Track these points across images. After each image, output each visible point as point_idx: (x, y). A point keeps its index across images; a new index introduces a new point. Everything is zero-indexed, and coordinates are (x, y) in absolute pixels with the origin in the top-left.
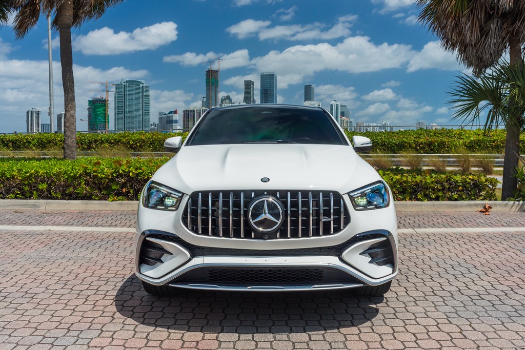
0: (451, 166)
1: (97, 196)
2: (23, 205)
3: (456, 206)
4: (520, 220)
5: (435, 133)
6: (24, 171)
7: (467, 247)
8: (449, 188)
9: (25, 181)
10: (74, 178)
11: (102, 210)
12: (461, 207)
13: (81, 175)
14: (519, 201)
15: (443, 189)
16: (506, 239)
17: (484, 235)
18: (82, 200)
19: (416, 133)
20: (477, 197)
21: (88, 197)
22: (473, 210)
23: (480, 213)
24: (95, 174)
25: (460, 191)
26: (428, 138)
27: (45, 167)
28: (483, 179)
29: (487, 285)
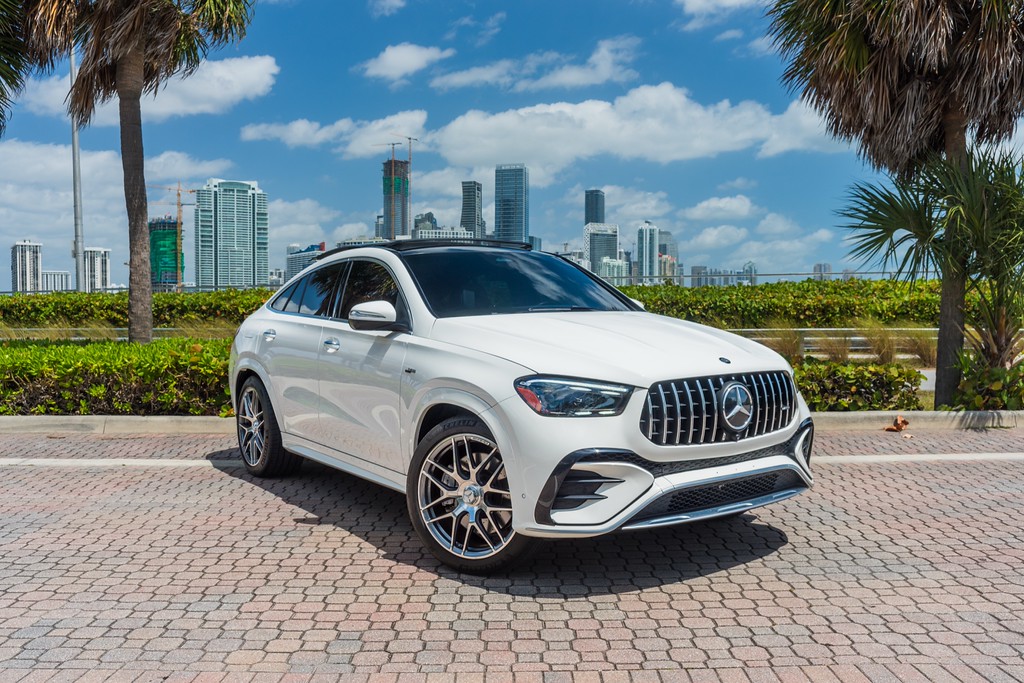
0: (856, 351)
1: (198, 407)
3: (845, 421)
4: (952, 443)
5: (835, 288)
6: (63, 362)
7: (843, 483)
8: (833, 389)
10: (156, 375)
12: (854, 422)
13: (167, 370)
14: (958, 411)
15: (824, 391)
16: (916, 471)
17: (879, 466)
18: (169, 415)
20: (884, 403)
21: (180, 411)
22: (874, 427)
23: (884, 432)
24: (194, 367)
25: (852, 394)
26: (822, 297)
28: (894, 372)
29: (854, 535)
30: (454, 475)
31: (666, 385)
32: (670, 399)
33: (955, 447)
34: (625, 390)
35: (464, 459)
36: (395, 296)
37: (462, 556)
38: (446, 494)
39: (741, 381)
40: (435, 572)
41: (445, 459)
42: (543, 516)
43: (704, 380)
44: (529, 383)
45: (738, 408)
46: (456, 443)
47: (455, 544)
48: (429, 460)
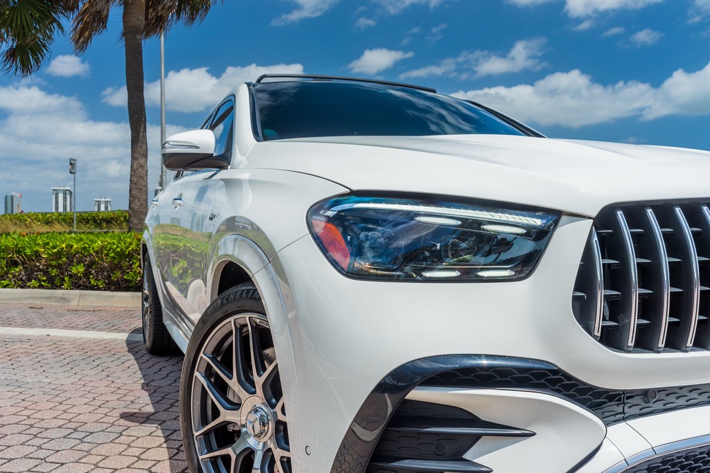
2: (47, 298)
9: (53, 260)
30: (234, 383)
31: (635, 211)
32: (645, 244)
34: (538, 223)
38: (226, 415)
46: (238, 328)
48: (205, 356)
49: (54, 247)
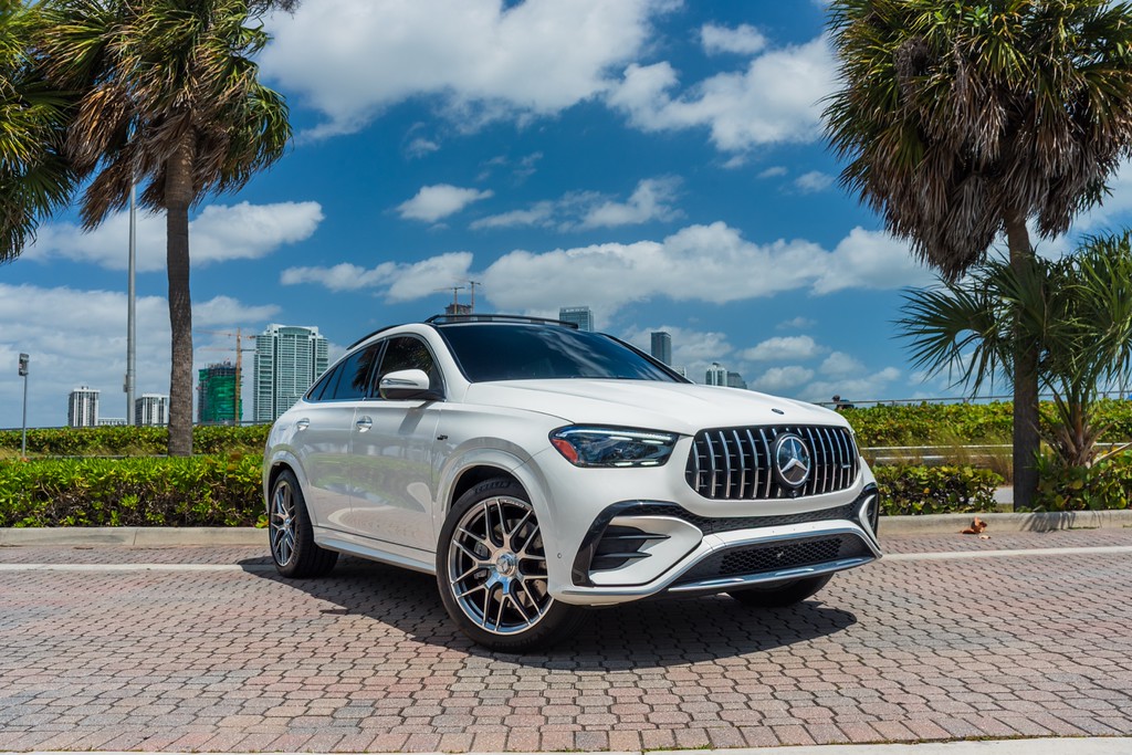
1: (234, 519)
2: (91, 537)
3: (919, 525)
5: (907, 413)
6: (95, 471)
7: (917, 575)
8: (905, 491)
9: (97, 491)
10: (191, 484)
11: (244, 545)
12: (929, 525)
13: (205, 478)
16: (995, 563)
17: (956, 561)
18: (204, 526)
19: (870, 414)
20: (960, 507)
21: (216, 521)
22: (951, 530)
23: (961, 535)
24: (230, 476)
25: (926, 497)
26: (893, 422)
27: (135, 465)
28: (969, 472)
29: (930, 614)
30: (487, 542)
31: (714, 433)
32: (718, 448)
33: (1037, 544)
34: (669, 439)
35: (497, 528)
36: (428, 362)
37: (495, 632)
38: (478, 564)
39: (797, 433)
40: (467, 651)
41: (477, 527)
42: (580, 577)
43: (755, 430)
44: (564, 435)
45: (793, 461)
46: (489, 508)
47: (487, 620)
48: (461, 529)
49: (100, 475)
